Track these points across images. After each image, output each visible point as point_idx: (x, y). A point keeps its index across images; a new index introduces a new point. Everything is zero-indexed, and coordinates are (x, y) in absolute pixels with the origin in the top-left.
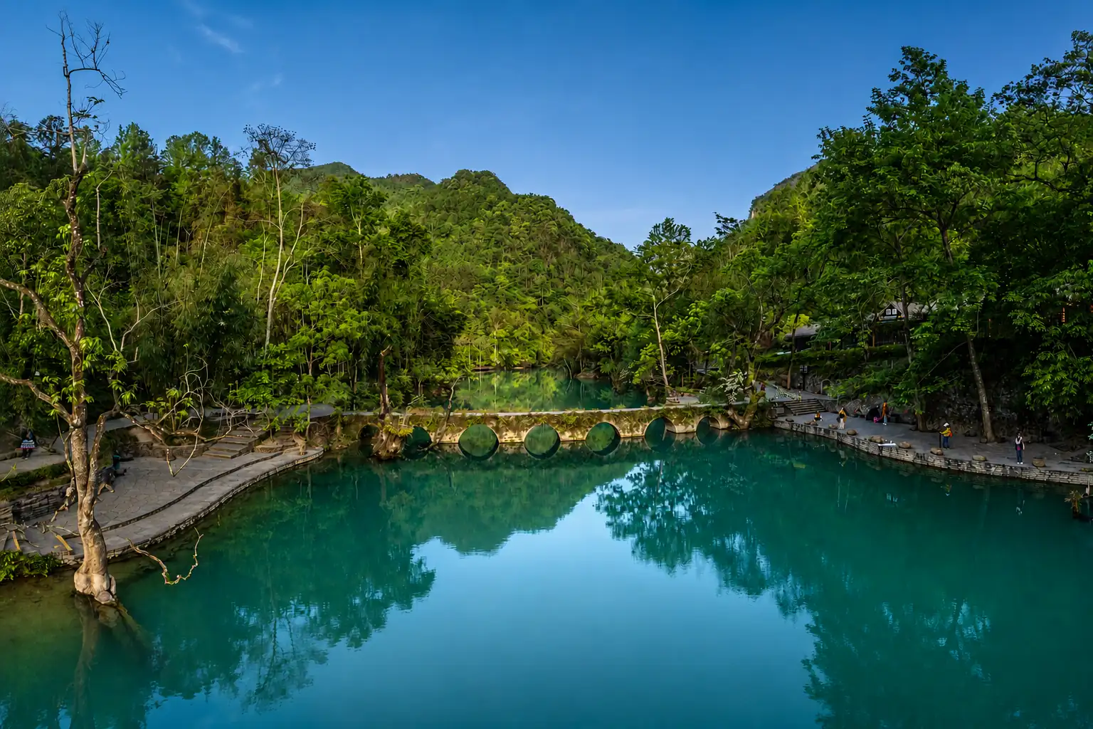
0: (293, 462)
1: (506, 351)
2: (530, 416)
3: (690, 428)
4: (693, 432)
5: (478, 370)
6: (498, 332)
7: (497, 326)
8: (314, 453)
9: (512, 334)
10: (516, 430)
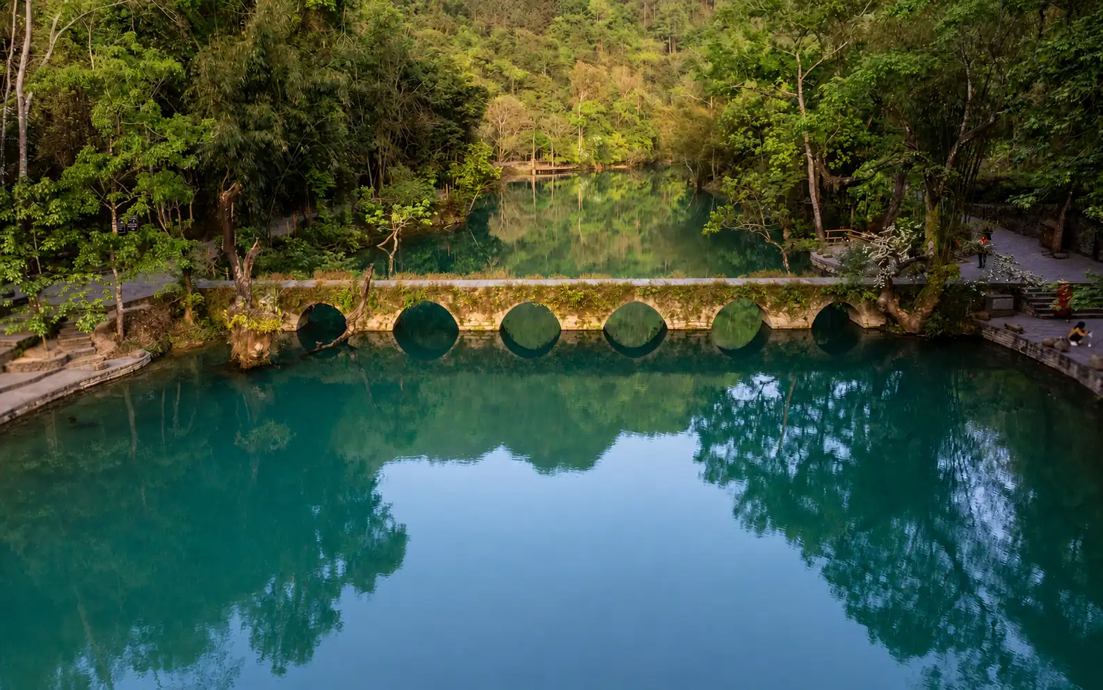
0: (77, 384)
1: (597, 138)
2: (509, 288)
3: (799, 323)
4: (805, 330)
5: (550, 172)
6: (584, 106)
7: (583, 95)
8: (128, 362)
9: (610, 107)
10: (489, 311)
